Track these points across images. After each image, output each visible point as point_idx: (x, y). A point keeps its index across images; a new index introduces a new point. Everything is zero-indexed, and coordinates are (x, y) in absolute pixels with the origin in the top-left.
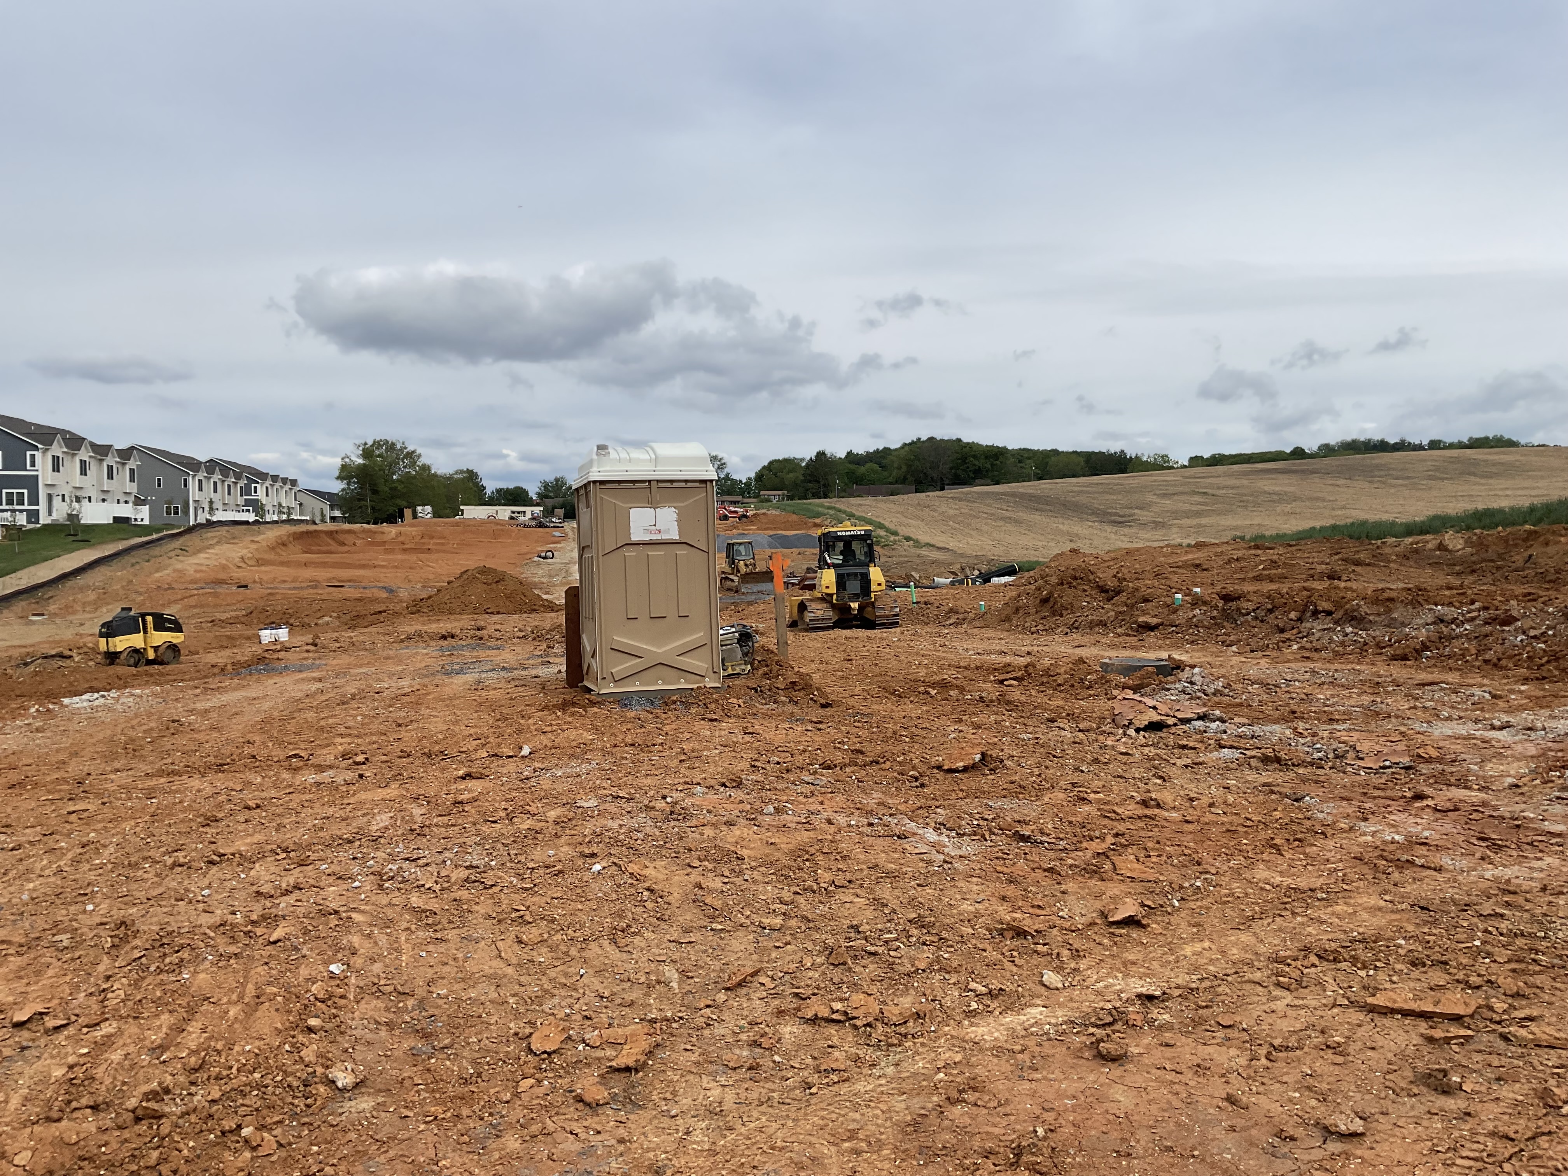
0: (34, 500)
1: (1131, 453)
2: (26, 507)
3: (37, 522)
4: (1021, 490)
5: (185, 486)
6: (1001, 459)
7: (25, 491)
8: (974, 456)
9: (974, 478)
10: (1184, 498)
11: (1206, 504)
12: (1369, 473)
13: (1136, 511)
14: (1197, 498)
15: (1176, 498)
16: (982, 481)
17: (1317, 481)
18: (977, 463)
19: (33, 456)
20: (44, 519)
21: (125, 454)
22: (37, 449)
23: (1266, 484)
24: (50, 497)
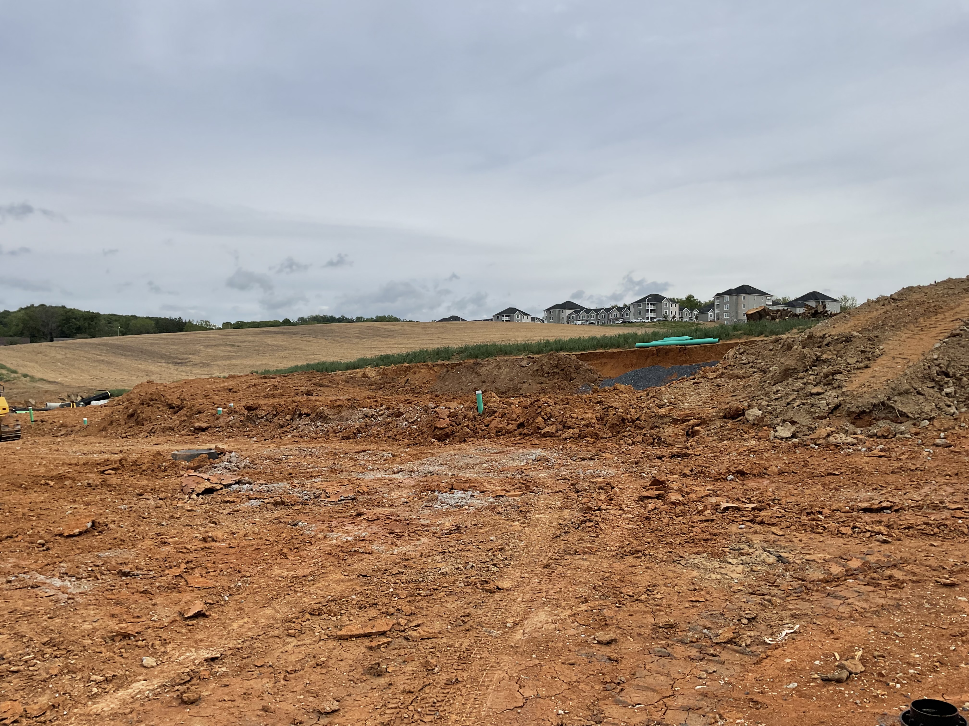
1: (185, 319)
4: (111, 342)
6: (95, 320)
8: (75, 319)
9: (76, 333)
10: (221, 348)
11: (234, 352)
12: (325, 335)
13: (190, 356)
14: (229, 348)
15: (215, 348)
16: (82, 336)
17: (298, 338)
18: (78, 323)
23: (269, 340)
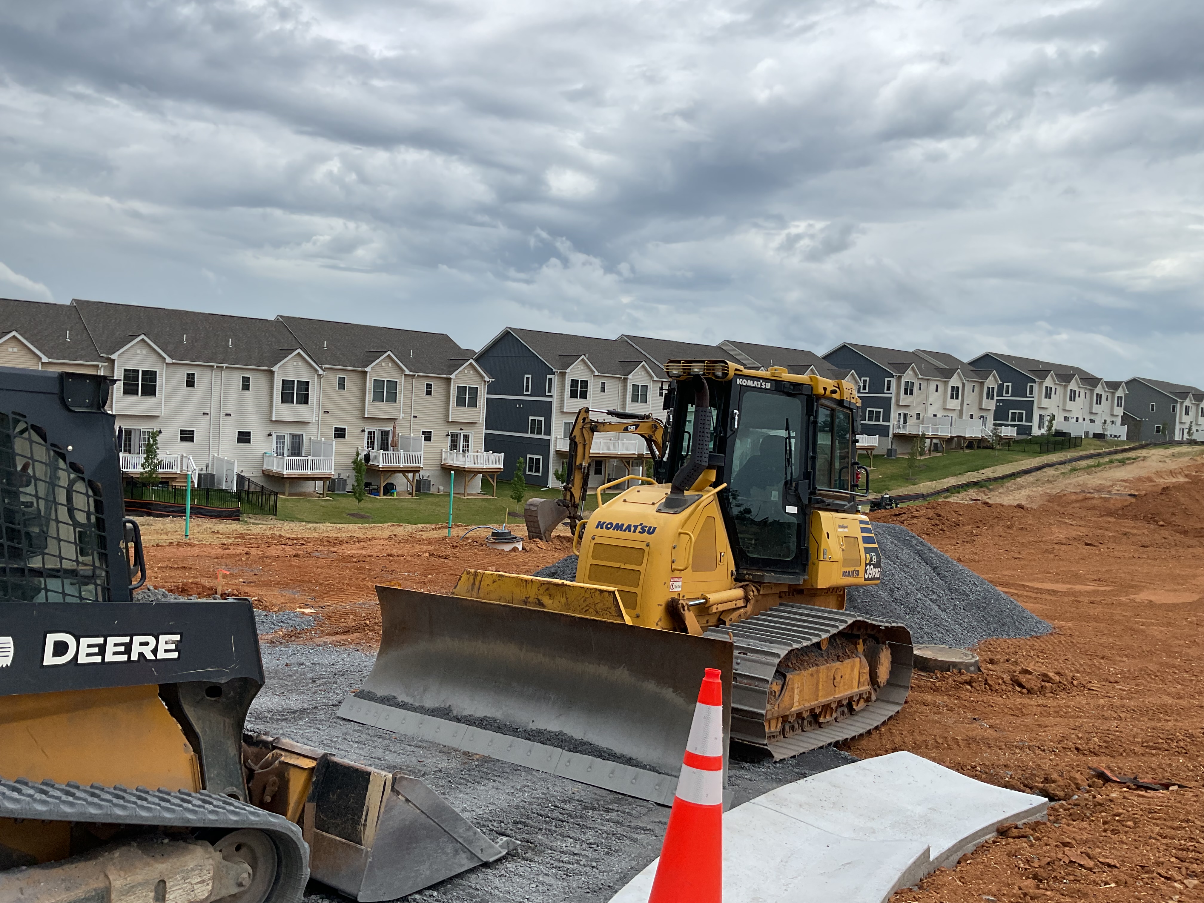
0: (1030, 419)
2: (1024, 423)
3: (1030, 434)
5: (1174, 410)
7: (1024, 412)
19: (1031, 387)
20: (1036, 432)
21: (1114, 386)
22: (1034, 382)
24: (1041, 417)
